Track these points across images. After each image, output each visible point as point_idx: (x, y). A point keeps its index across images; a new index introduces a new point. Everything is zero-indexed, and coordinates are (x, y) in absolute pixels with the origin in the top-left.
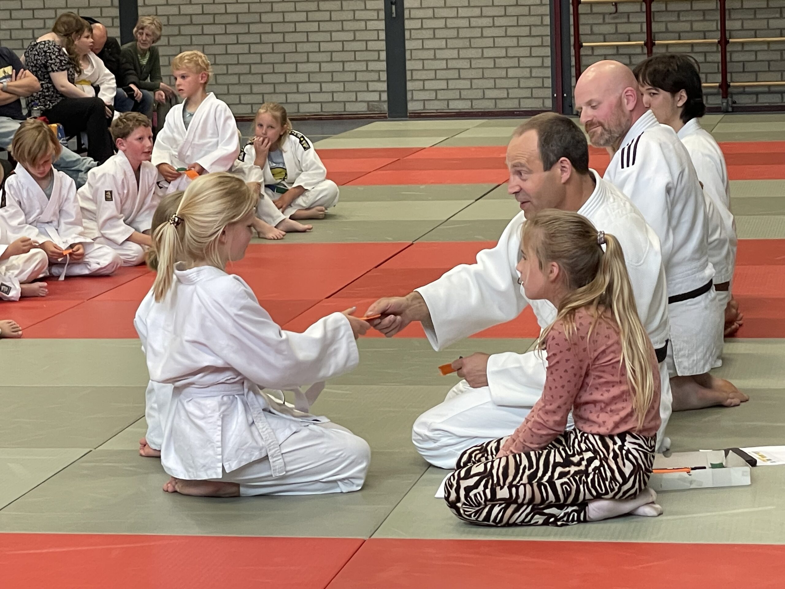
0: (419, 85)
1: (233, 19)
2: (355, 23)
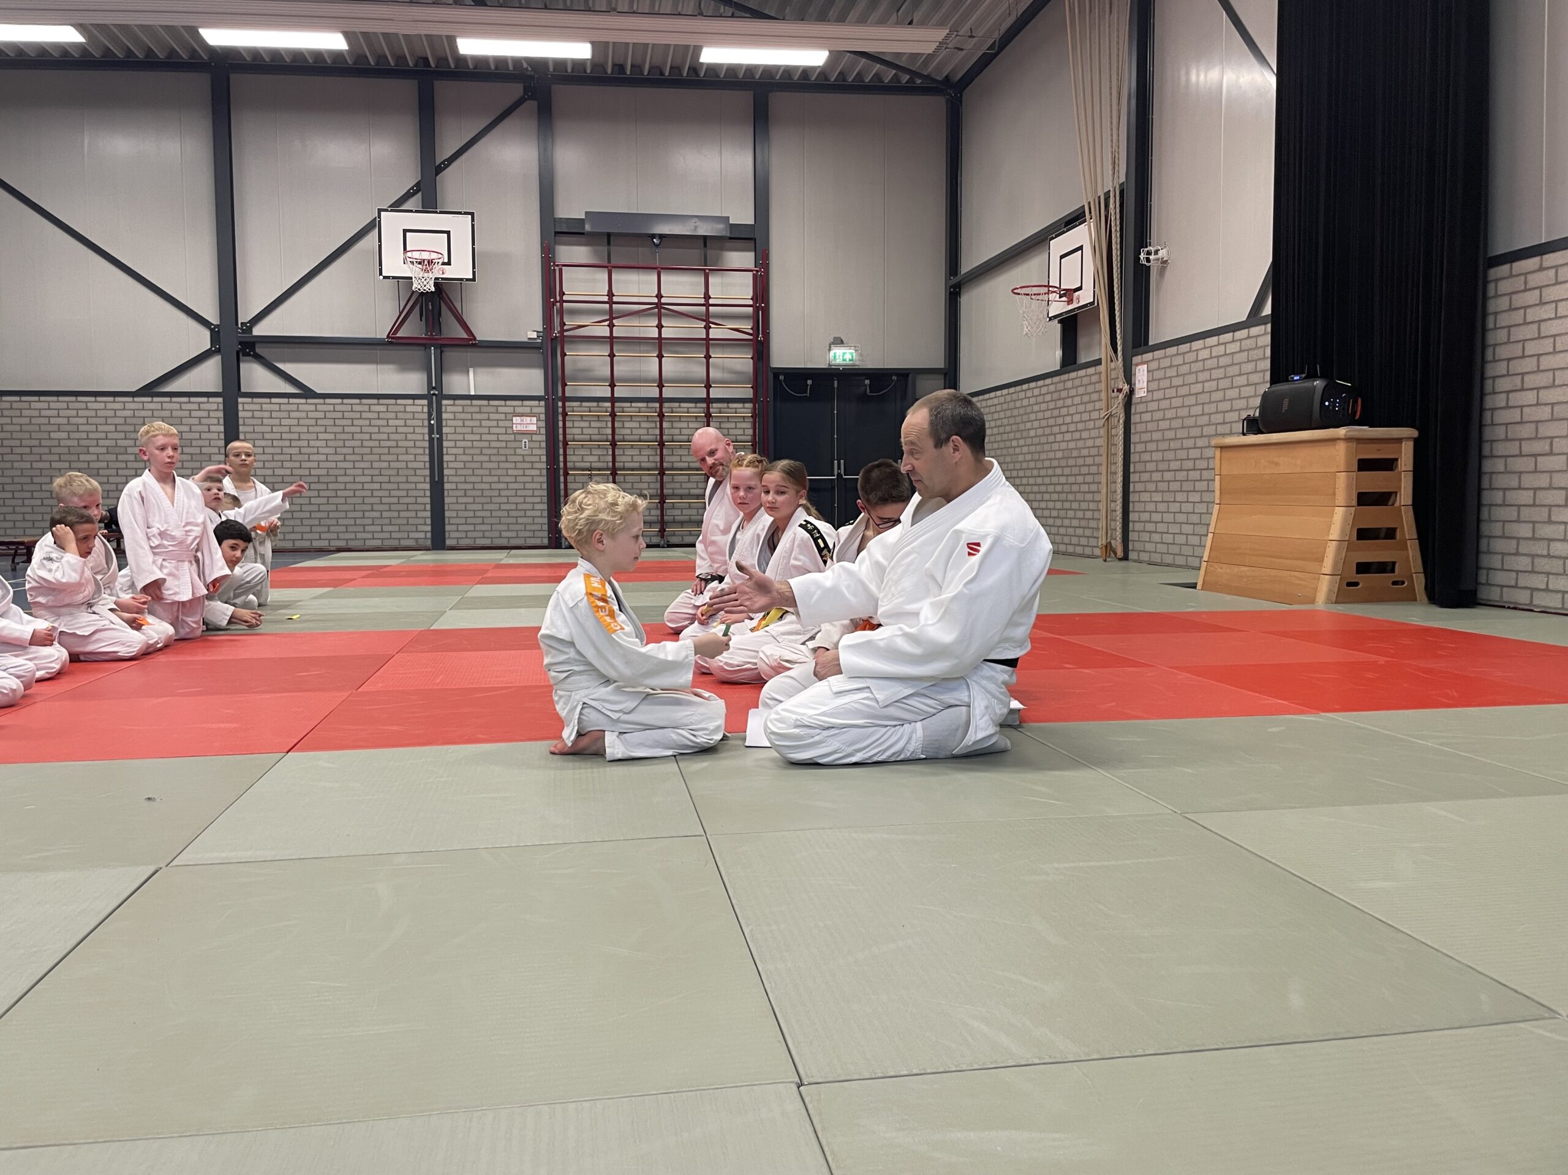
2: (407, 484)
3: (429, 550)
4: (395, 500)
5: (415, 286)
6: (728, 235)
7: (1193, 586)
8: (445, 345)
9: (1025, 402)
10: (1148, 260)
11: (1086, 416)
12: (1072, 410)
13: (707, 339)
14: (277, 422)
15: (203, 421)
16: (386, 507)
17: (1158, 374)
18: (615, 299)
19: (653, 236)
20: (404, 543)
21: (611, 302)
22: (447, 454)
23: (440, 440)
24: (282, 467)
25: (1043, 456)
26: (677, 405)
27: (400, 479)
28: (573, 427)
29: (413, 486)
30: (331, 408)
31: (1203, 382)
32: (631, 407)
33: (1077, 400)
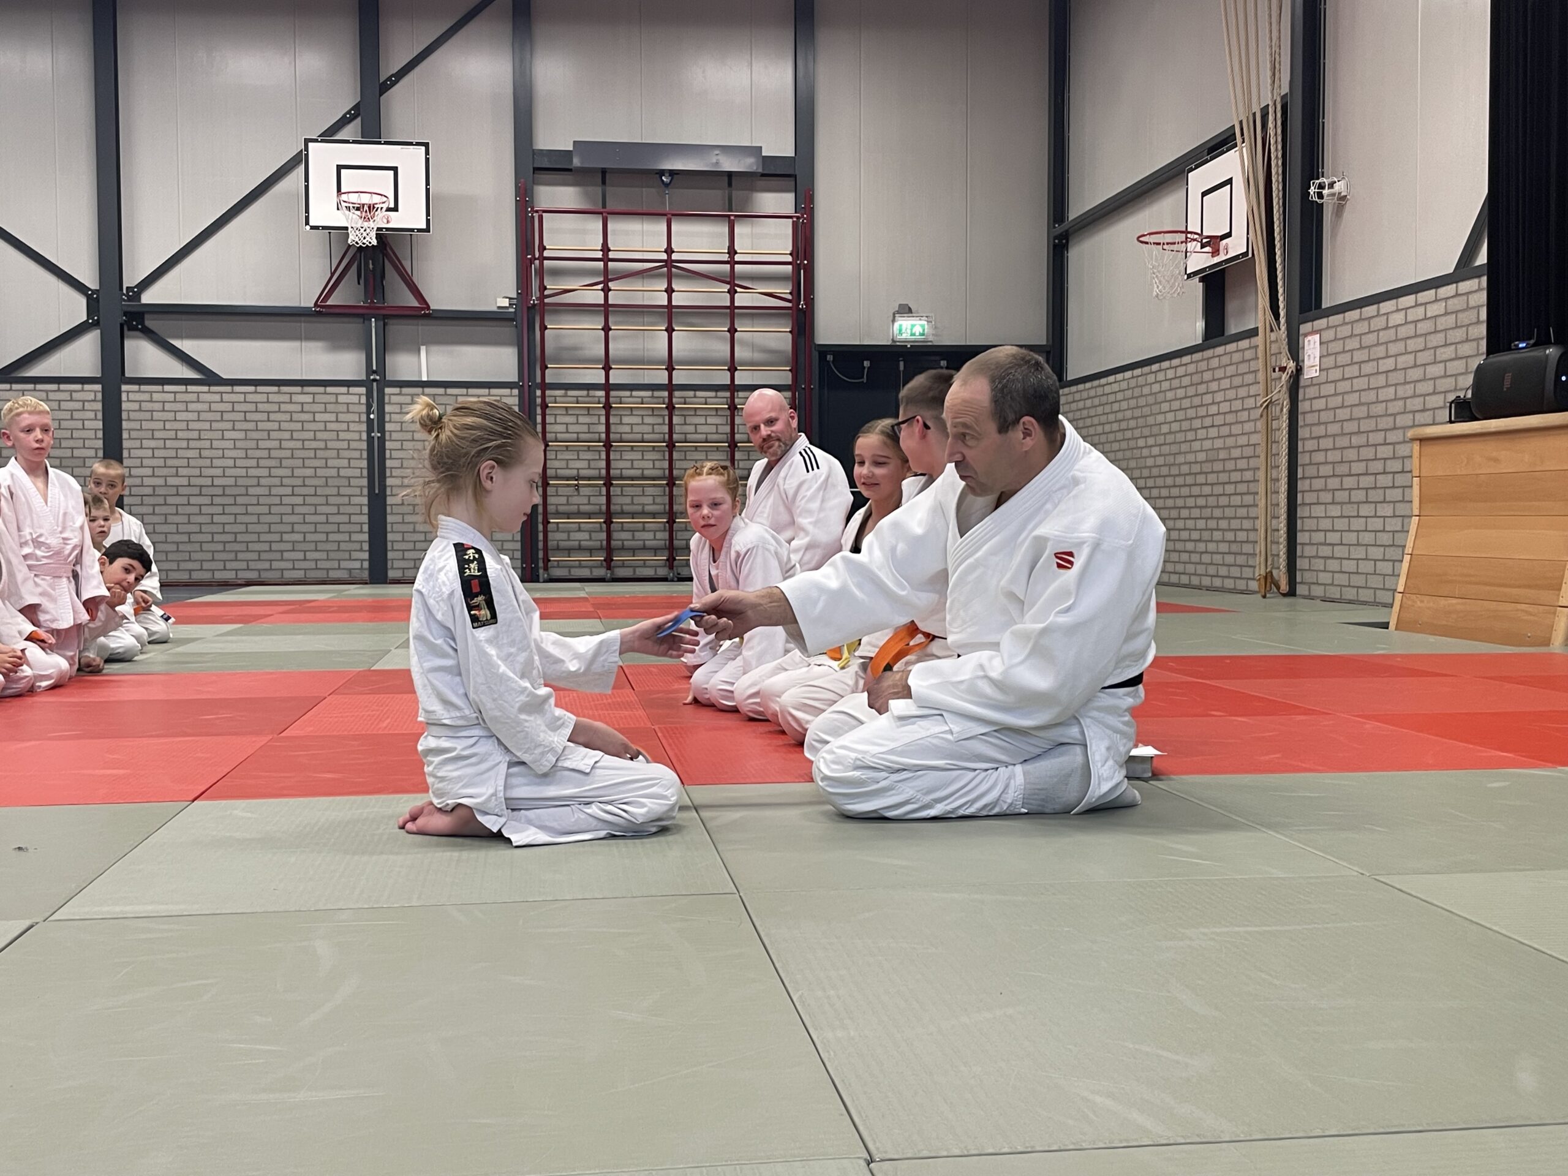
0: (399, 555)
1: (219, 491)
2: (339, 498)
3: (366, 583)
4: (323, 519)
5: (352, 238)
6: (760, 170)
7: (1385, 626)
8: (389, 316)
9: (1156, 388)
10: (1320, 196)
11: (1237, 405)
12: (1219, 397)
13: (732, 307)
14: (171, 416)
15: (76, 415)
16: (311, 528)
17: (1336, 347)
18: (611, 255)
19: (662, 173)
20: (334, 575)
21: (606, 259)
22: (391, 458)
23: (382, 441)
24: (177, 475)
25: (1180, 459)
26: (691, 393)
27: (328, 491)
28: (556, 423)
29: (346, 500)
30: (241, 398)
31: (1396, 356)
32: (631, 396)
33: (1226, 383)
